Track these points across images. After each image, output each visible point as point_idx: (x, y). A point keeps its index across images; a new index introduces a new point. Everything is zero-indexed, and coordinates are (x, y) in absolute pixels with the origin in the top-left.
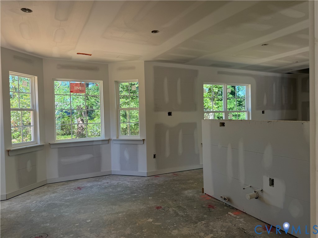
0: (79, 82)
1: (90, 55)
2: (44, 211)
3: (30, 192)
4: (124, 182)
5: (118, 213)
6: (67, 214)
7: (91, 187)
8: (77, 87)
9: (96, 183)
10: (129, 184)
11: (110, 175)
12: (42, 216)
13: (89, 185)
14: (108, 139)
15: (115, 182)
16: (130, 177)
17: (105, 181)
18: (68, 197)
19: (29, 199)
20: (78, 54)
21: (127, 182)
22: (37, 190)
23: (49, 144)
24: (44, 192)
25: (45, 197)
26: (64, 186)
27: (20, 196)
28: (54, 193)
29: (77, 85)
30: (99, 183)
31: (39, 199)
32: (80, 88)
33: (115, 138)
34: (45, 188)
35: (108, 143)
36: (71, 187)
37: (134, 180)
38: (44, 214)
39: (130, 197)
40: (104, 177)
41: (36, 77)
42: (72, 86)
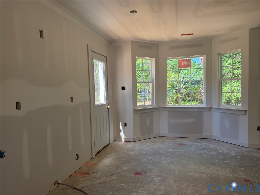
0: (186, 59)
1: (192, 34)
2: (151, 155)
3: (148, 140)
4: (221, 148)
5: (203, 173)
6: (164, 162)
7: (191, 146)
8: (184, 63)
9: (196, 143)
10: (225, 151)
11: (210, 139)
12: (148, 158)
13: (190, 143)
14: (209, 107)
15: (212, 146)
16: (229, 145)
17: (204, 143)
18: (170, 149)
19: (145, 144)
20: (182, 35)
21: (224, 149)
22: (152, 140)
23: (162, 107)
24: (156, 142)
25: (155, 146)
26: (171, 141)
27: (141, 141)
28: (162, 144)
29: (184, 61)
30: (199, 144)
31: (151, 146)
32: (187, 63)
33: (216, 107)
34: (158, 139)
35: (210, 110)
36: (175, 143)
37: (232, 149)
38: (150, 157)
39: (221, 162)
40: (205, 140)
41: (154, 59)
42: (180, 62)
